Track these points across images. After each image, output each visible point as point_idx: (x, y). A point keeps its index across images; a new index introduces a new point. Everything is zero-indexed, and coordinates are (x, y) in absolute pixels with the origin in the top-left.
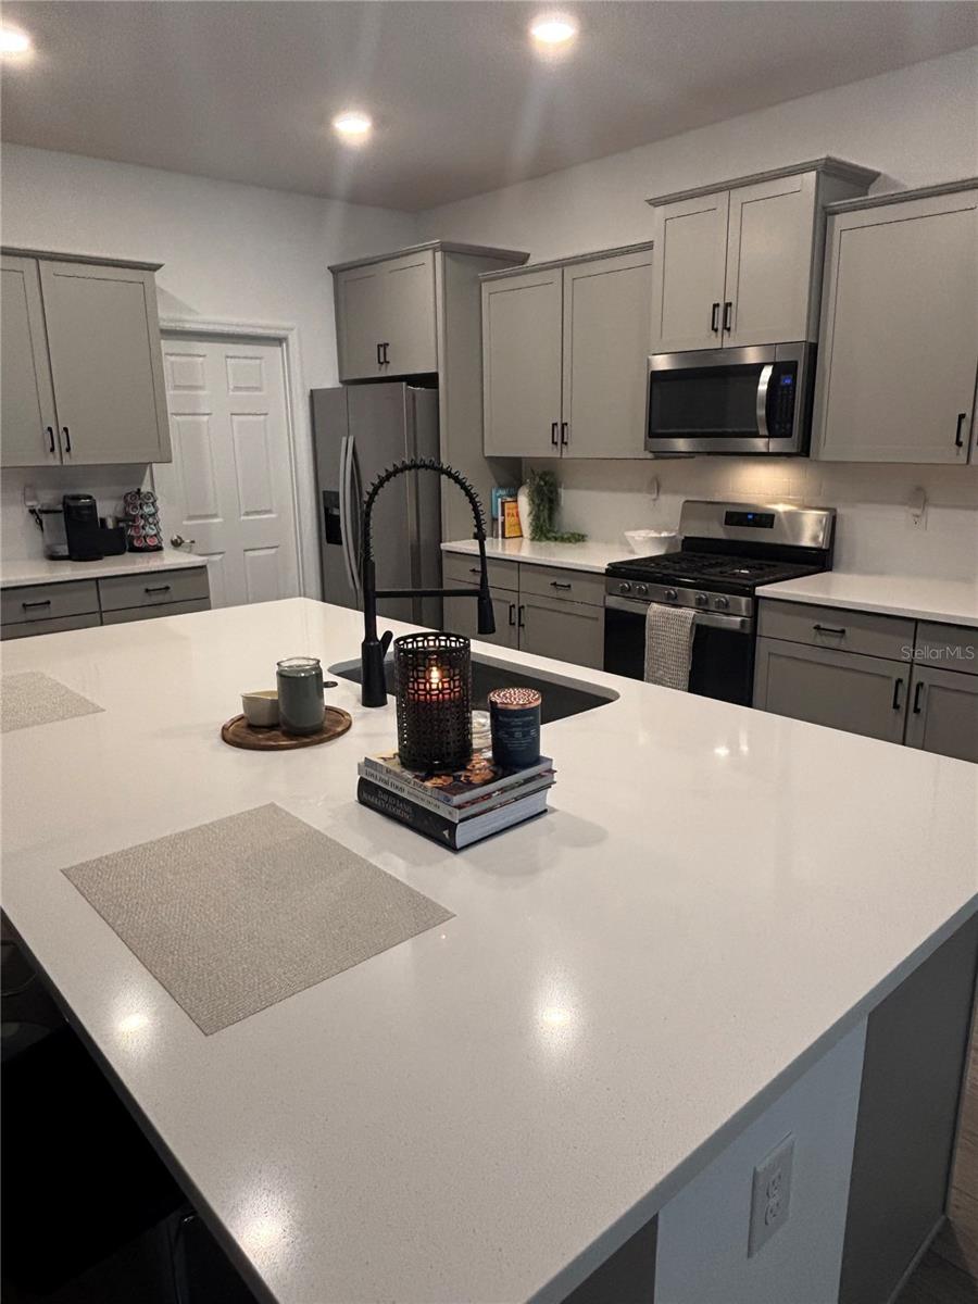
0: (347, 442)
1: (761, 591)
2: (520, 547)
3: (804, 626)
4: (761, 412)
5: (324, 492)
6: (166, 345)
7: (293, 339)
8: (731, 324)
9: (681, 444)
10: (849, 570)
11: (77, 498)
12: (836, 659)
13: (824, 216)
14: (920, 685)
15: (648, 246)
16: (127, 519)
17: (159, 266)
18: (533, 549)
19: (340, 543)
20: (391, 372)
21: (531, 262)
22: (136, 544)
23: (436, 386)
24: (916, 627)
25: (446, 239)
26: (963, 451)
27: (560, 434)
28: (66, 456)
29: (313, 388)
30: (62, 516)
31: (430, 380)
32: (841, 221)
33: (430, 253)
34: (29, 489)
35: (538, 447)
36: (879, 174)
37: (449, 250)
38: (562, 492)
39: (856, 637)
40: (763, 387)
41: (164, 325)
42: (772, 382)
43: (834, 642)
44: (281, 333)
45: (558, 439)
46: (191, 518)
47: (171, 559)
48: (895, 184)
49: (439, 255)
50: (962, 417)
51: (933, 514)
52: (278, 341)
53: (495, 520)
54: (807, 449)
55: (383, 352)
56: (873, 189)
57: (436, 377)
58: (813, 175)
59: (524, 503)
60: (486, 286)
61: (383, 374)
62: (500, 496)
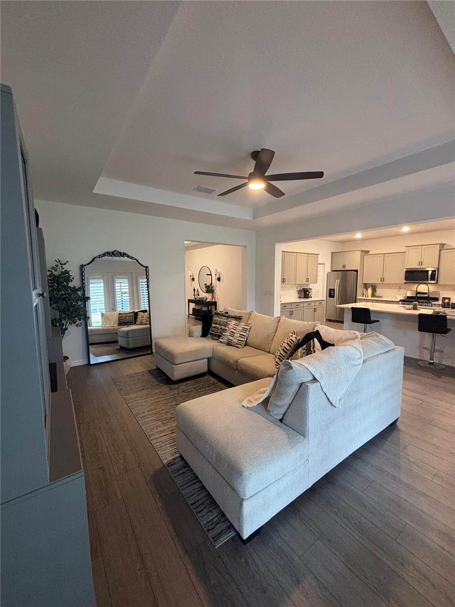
0: (337, 281)
4: (429, 277)
5: (330, 289)
8: (423, 264)
13: (440, 250)
15: (405, 252)
16: (309, 292)
17: (319, 254)
19: (333, 298)
20: (346, 269)
21: (370, 253)
22: (309, 296)
23: (358, 272)
27: (383, 280)
28: (308, 282)
30: (303, 291)
32: (442, 251)
33: (358, 251)
34: (297, 287)
35: (375, 280)
36: (446, 244)
38: (377, 289)
40: (429, 274)
41: (318, 263)
42: (431, 273)
44: (325, 263)
49: (360, 252)
52: (323, 264)
53: (363, 294)
54: (437, 283)
55: (344, 266)
56: (445, 246)
57: (357, 270)
58: (439, 245)
59: (370, 291)
60: (365, 257)
61: (344, 269)
62: (365, 290)
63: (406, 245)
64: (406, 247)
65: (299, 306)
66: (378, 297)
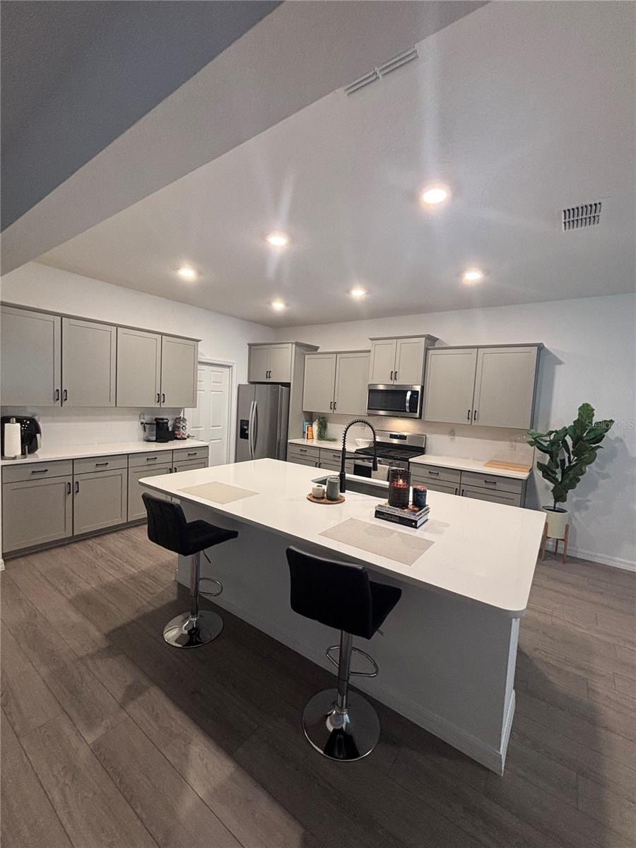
0: (253, 404)
1: (410, 460)
2: (312, 442)
3: (425, 472)
4: (407, 405)
5: (241, 420)
6: (200, 367)
7: (235, 367)
8: (397, 378)
9: (382, 413)
10: (430, 454)
11: (163, 419)
12: (437, 482)
13: (427, 350)
14: (463, 490)
15: (370, 351)
16: (176, 427)
17: (200, 340)
18: (318, 442)
19: (248, 439)
20: (271, 380)
21: (319, 351)
22: (178, 436)
23: (290, 387)
24: (461, 472)
25: (298, 341)
26: (470, 421)
27: (333, 406)
28: (162, 404)
29: (240, 383)
30: (155, 426)
31: (287, 385)
32: (431, 352)
33: (291, 344)
34: (142, 415)
35: (324, 409)
36: (438, 339)
37: (297, 344)
38: (328, 424)
39: (442, 475)
40: (408, 398)
41: (199, 360)
42: (411, 396)
43: (435, 477)
44: (230, 365)
45: (332, 407)
46: (193, 428)
47: (188, 443)
48: (445, 344)
49: (294, 345)
50: (469, 411)
51: (457, 438)
52: (229, 367)
53: (304, 432)
54: (420, 417)
55: (268, 374)
56: (437, 343)
57: (290, 383)
58: (424, 338)
59: (315, 427)
60: (307, 356)
61: (268, 381)
62: (306, 425)
63: (371, 337)
64: (372, 339)
65: (108, 467)
66: (329, 440)
